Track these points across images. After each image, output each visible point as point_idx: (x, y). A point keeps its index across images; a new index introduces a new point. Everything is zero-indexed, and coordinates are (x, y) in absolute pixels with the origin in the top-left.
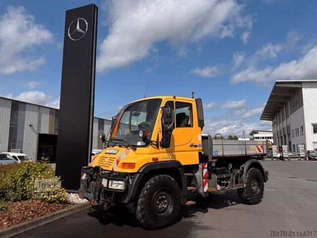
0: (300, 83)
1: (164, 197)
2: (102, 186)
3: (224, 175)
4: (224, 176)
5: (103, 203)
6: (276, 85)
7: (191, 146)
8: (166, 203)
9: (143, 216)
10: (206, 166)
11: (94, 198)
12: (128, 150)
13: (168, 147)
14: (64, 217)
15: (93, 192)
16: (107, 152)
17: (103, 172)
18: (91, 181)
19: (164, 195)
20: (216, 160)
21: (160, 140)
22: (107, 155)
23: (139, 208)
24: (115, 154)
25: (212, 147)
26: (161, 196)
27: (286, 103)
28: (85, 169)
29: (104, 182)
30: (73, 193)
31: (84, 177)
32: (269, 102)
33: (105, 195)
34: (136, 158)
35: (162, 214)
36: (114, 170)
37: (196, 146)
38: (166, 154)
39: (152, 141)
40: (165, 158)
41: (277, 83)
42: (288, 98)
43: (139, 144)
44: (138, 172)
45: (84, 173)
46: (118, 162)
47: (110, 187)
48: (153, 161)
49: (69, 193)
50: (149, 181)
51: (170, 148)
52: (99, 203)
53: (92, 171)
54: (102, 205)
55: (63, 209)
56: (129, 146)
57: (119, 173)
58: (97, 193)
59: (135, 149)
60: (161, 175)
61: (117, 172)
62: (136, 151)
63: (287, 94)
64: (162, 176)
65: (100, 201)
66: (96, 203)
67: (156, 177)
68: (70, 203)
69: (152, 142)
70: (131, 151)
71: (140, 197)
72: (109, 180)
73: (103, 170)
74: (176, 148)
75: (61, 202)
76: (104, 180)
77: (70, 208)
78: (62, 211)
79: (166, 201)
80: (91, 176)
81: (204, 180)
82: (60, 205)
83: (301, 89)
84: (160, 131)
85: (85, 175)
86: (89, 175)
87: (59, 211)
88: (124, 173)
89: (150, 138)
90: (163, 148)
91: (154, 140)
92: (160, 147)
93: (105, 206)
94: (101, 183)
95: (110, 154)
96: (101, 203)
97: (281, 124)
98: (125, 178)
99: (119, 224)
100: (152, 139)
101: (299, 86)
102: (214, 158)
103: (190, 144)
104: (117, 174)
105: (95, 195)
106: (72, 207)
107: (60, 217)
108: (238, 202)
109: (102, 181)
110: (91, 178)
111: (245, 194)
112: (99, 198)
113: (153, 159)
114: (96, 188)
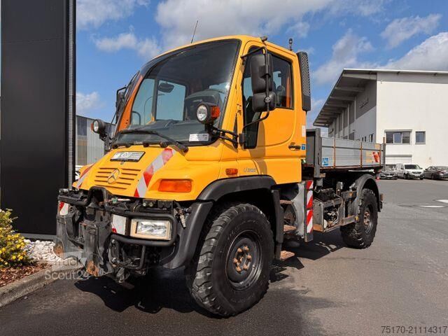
0: (375, 73)
1: (246, 248)
2: (113, 232)
3: (333, 201)
4: (333, 203)
5: (114, 269)
6: (343, 75)
7: (290, 147)
8: (249, 260)
9: (210, 294)
10: (311, 187)
11: (95, 258)
12: (168, 153)
13: (254, 147)
14: (22, 298)
15: (90, 245)
16: (116, 157)
17: (114, 201)
18: (81, 220)
19: (245, 244)
20: (324, 175)
21: (240, 131)
22: (117, 164)
23: (199, 276)
24: (137, 161)
25: (320, 149)
26: (240, 247)
27: (350, 103)
28: (65, 194)
29: (119, 224)
30: (41, 240)
31: (64, 211)
32: (329, 100)
33: (120, 252)
34: (186, 168)
35: (241, 283)
36: (141, 196)
37: (298, 148)
38: (250, 161)
39: (224, 132)
40: (249, 170)
41: (345, 72)
42: (355, 95)
43: (194, 137)
44: (198, 201)
45: (63, 202)
46: (147, 178)
47: (133, 234)
48: (227, 177)
49: (33, 240)
50: (220, 218)
51: (257, 148)
52: (106, 269)
53: (82, 198)
54: (114, 274)
55: (19, 278)
56: (168, 144)
57: (156, 203)
58: (101, 249)
59: (186, 151)
60: (241, 205)
61: (149, 201)
62: (188, 154)
63: (355, 90)
64: (244, 206)
65: (108, 266)
66: (100, 272)
67: (233, 208)
68: (35, 264)
69: (224, 134)
70: (176, 153)
71: (202, 253)
72: (130, 218)
73: (110, 196)
74: (268, 151)
75: (14, 264)
76: (115, 217)
77: (35, 276)
78: (17, 283)
79: (249, 257)
80: (82, 209)
81: (308, 211)
82: (12, 270)
83: (375, 82)
84: (239, 111)
85: (66, 206)
86: (77, 206)
87: (10, 286)
88: (168, 202)
89: (220, 125)
90: (245, 148)
91: (228, 130)
92: (239, 146)
93: (119, 275)
94: (109, 225)
95: (124, 161)
96: (110, 270)
97: (342, 132)
98: (170, 213)
99: (151, 308)
100: (224, 128)
101: (372, 77)
102: (322, 171)
103: (288, 143)
104: (151, 205)
105: (95, 252)
106: (41, 272)
107: (12, 299)
108: (339, 246)
109: (110, 220)
110: (81, 213)
111: (355, 233)
112: (106, 260)
113: (228, 171)
114: (96, 237)
